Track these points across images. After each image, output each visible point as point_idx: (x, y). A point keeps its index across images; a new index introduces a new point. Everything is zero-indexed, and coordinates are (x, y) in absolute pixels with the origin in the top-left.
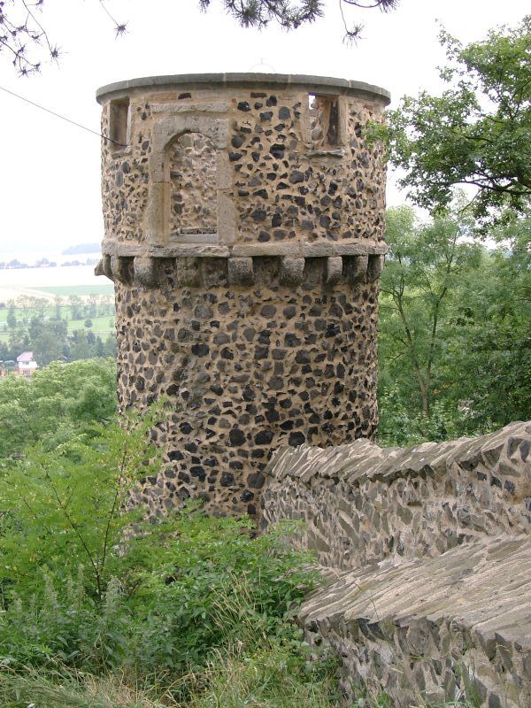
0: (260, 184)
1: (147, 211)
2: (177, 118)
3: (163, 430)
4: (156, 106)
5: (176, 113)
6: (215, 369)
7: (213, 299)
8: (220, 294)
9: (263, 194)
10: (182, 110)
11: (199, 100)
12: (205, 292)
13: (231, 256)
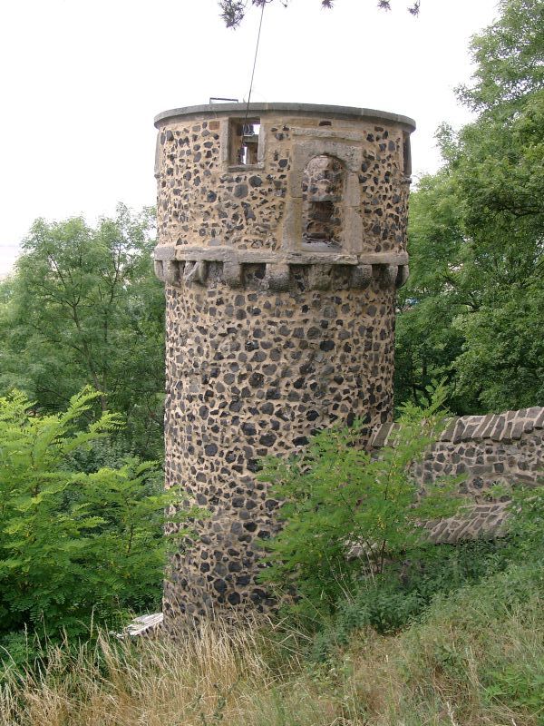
0: (378, 203)
1: (283, 222)
2: (317, 142)
3: (286, 420)
4: (298, 129)
5: (317, 138)
6: (338, 361)
7: (339, 301)
8: (343, 295)
9: (379, 212)
10: (323, 135)
11: (338, 128)
12: (332, 295)
13: (359, 264)
